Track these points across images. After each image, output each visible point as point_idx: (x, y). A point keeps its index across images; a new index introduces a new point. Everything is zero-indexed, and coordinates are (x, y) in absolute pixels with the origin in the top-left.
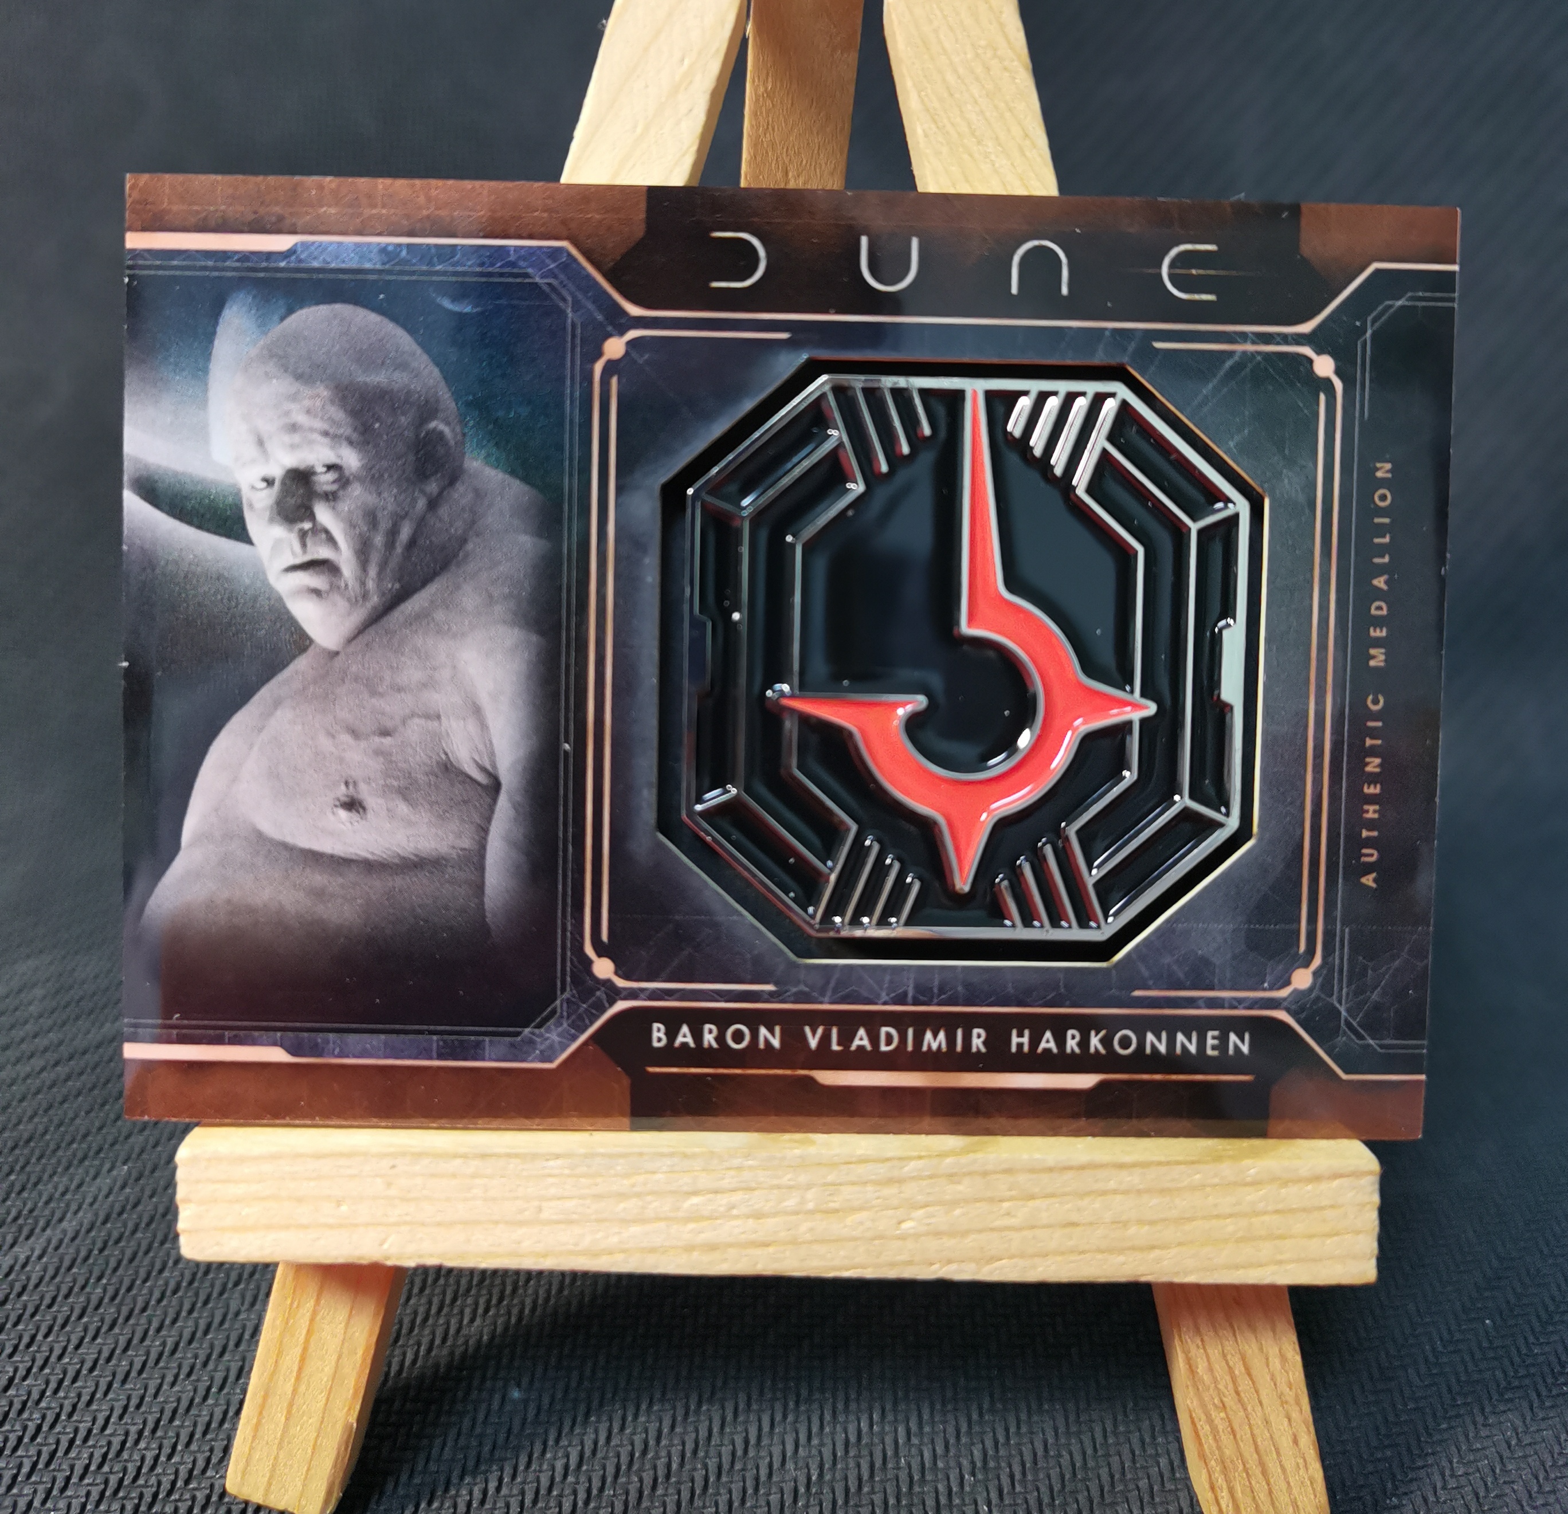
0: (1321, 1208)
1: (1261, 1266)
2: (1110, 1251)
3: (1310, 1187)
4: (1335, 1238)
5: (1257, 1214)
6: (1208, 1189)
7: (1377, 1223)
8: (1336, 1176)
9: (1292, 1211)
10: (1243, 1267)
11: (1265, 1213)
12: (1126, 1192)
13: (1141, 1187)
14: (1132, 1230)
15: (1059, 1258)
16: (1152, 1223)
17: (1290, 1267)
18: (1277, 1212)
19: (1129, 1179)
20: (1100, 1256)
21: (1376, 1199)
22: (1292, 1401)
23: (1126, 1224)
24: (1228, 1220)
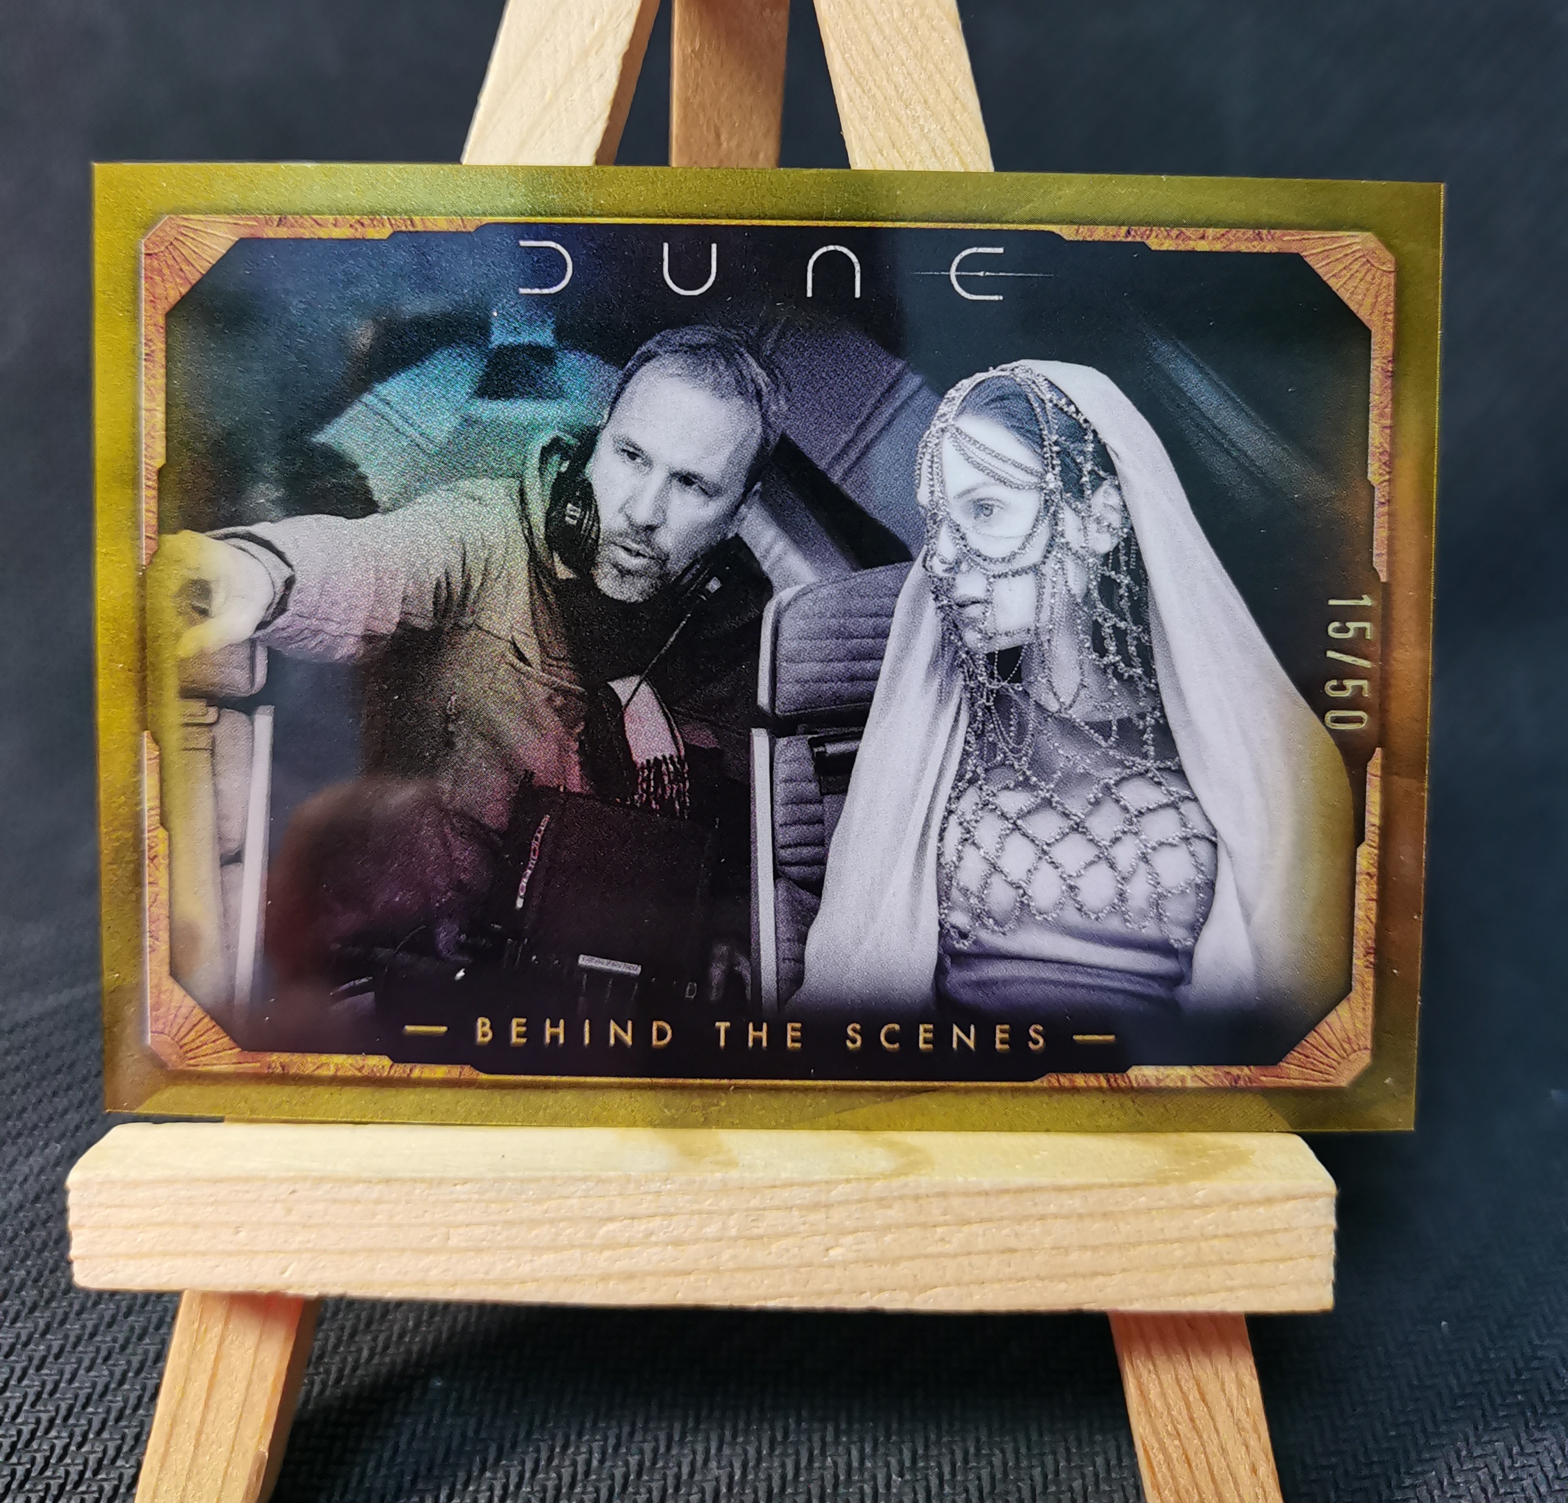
0: (1274, 1232)
1: (1212, 1292)
2: (1051, 1278)
3: (1261, 1210)
4: (1290, 1263)
5: (1206, 1238)
6: (1154, 1212)
7: (1333, 1246)
8: (1290, 1197)
9: (1243, 1235)
10: (1192, 1294)
11: (1215, 1237)
12: (1067, 1217)
13: (1081, 1211)
14: (1074, 1256)
15: (997, 1286)
16: (1095, 1248)
17: (1242, 1293)
18: (1227, 1236)
19: (1071, 1202)
20: (1039, 1284)
21: (1332, 1222)
23: (1067, 1250)
24: (1176, 1245)
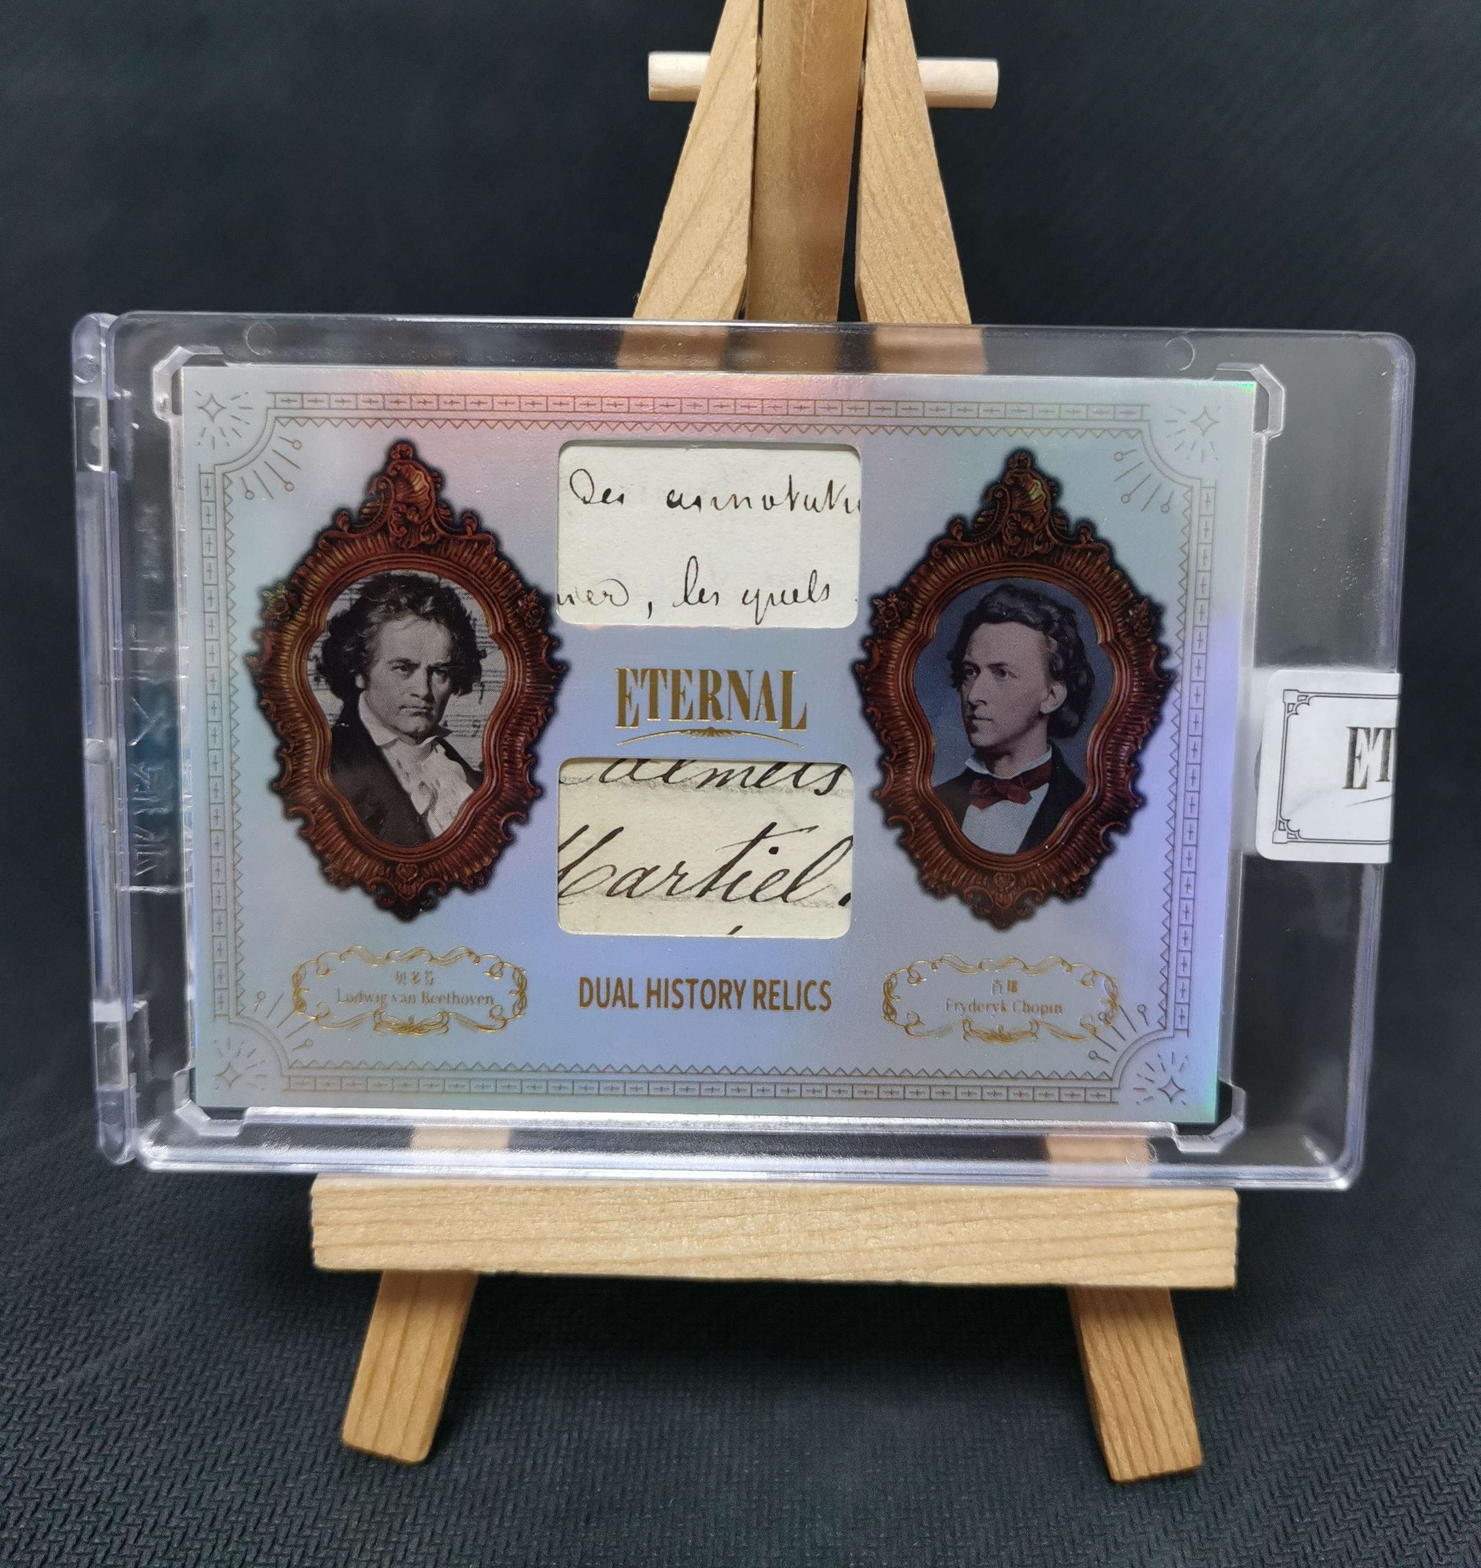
22: (1172, 1373)
